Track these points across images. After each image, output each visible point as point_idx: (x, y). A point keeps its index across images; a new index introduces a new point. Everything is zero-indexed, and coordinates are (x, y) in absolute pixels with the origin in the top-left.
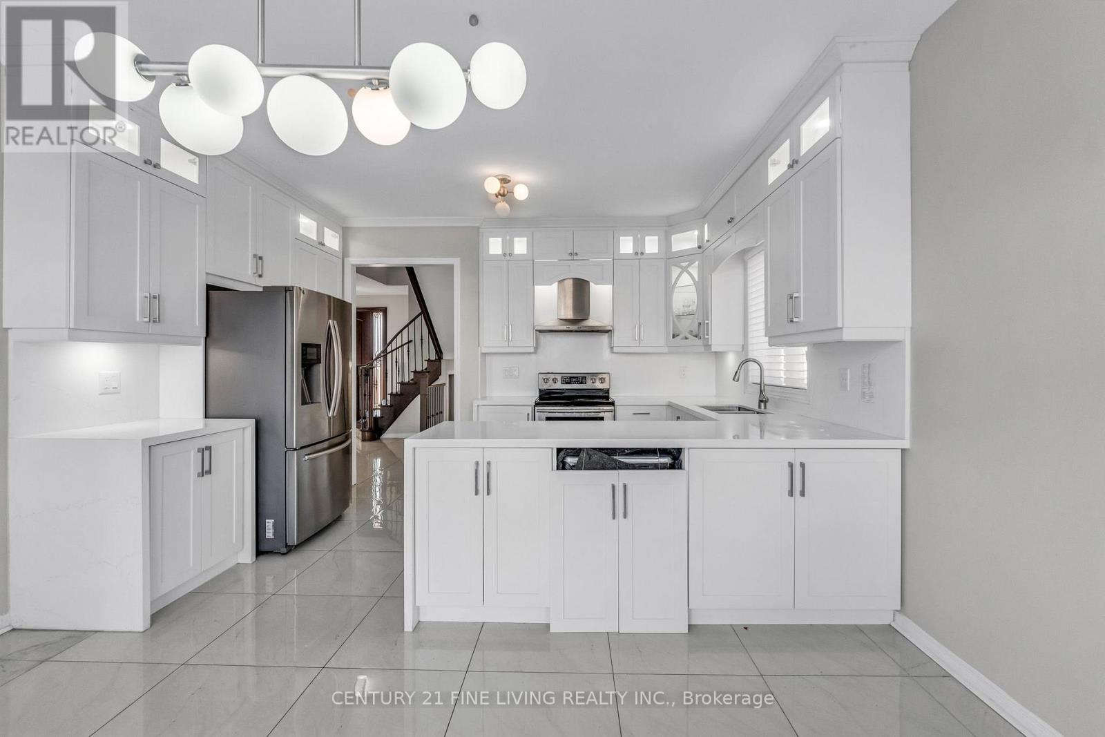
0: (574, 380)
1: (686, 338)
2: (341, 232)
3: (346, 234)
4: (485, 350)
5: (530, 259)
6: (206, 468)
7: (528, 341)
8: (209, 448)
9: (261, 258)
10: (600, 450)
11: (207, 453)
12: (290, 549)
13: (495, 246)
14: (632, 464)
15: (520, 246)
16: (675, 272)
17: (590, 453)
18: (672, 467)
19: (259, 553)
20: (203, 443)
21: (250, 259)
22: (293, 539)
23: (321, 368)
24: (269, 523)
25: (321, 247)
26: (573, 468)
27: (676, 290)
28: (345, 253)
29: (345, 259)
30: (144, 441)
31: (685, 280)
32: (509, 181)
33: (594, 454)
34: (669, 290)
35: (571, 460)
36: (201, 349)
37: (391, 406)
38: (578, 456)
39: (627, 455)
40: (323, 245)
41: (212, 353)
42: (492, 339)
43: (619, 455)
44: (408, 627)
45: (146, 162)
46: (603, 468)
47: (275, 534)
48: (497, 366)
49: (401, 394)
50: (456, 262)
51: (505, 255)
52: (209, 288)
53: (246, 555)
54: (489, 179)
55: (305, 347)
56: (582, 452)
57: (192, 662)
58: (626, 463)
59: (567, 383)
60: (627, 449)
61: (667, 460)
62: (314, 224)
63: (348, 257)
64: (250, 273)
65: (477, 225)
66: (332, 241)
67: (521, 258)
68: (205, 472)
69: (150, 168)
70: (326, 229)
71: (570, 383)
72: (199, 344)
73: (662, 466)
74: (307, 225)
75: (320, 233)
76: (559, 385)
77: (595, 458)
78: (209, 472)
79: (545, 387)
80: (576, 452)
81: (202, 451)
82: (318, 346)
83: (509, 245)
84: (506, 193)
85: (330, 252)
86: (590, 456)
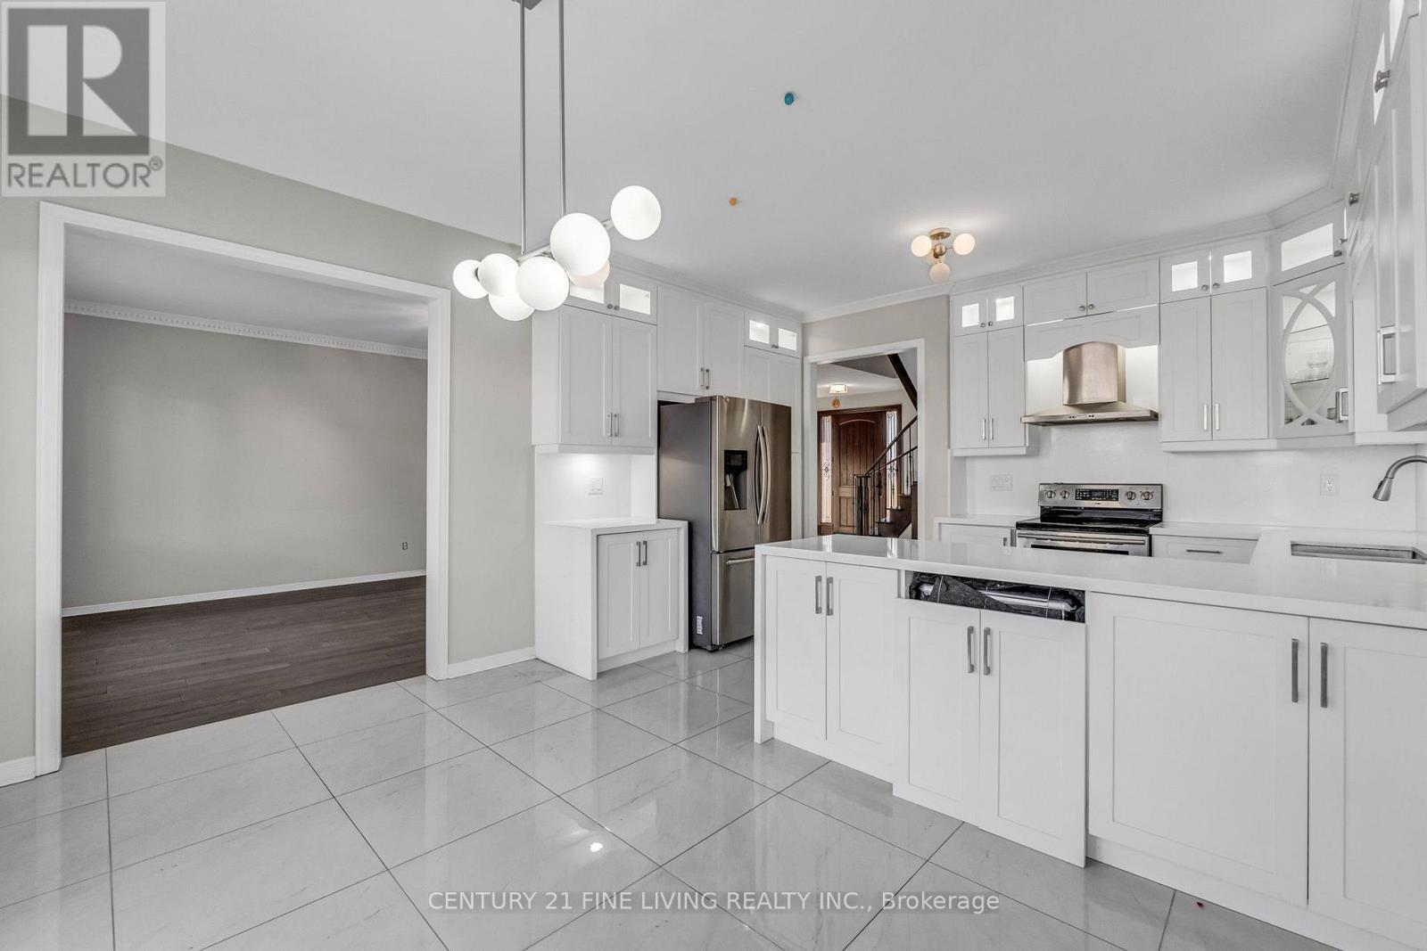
0: (1096, 495)
1: (1312, 422)
2: (799, 329)
3: (804, 331)
4: (958, 453)
5: (1020, 325)
6: (643, 560)
7: (1017, 439)
8: (645, 543)
9: (707, 371)
10: (963, 579)
11: (643, 547)
12: (715, 650)
13: (969, 316)
14: (1007, 605)
15: (1005, 310)
16: (1289, 306)
17: (949, 582)
18: (1070, 617)
19: (693, 644)
20: (641, 538)
21: (698, 372)
22: (717, 640)
23: (749, 475)
24: (699, 619)
25: (774, 349)
26: (927, 598)
27: (1291, 338)
28: (804, 351)
29: (805, 358)
30: (593, 530)
31: (1311, 317)
32: (948, 235)
33: (952, 583)
34: (1276, 340)
35: (927, 589)
36: (654, 457)
37: (891, 523)
38: (932, 584)
39: (1000, 590)
40: (777, 347)
41: (664, 461)
42: (967, 438)
43: (989, 590)
44: (757, 739)
45: (608, 307)
46: (965, 604)
47: (703, 631)
48: (980, 475)
49: (902, 510)
50: (919, 344)
51: (983, 325)
52: (661, 403)
53: (681, 645)
54: (917, 239)
55: (729, 455)
56: (937, 579)
57: (605, 710)
58: (998, 602)
59: (1084, 499)
60: (1000, 583)
61: (1063, 606)
62: (768, 327)
63: (807, 355)
64: (698, 386)
65: (945, 292)
66: (788, 340)
67: (1007, 326)
68: (643, 563)
69: (612, 311)
70: (780, 330)
71: (1089, 499)
72: (653, 454)
73: (1052, 613)
74: (758, 331)
75: (774, 334)
76: (1071, 502)
77: (954, 589)
78: (645, 563)
79: (1049, 503)
80: (932, 578)
81: (639, 544)
82: (744, 453)
83: (988, 311)
84: (944, 250)
85: (787, 354)
86: (948, 586)
